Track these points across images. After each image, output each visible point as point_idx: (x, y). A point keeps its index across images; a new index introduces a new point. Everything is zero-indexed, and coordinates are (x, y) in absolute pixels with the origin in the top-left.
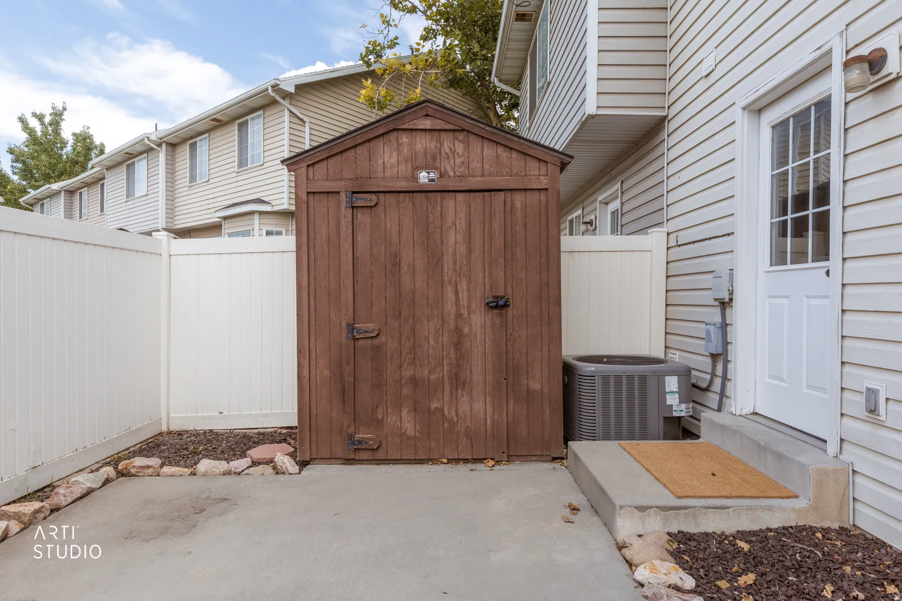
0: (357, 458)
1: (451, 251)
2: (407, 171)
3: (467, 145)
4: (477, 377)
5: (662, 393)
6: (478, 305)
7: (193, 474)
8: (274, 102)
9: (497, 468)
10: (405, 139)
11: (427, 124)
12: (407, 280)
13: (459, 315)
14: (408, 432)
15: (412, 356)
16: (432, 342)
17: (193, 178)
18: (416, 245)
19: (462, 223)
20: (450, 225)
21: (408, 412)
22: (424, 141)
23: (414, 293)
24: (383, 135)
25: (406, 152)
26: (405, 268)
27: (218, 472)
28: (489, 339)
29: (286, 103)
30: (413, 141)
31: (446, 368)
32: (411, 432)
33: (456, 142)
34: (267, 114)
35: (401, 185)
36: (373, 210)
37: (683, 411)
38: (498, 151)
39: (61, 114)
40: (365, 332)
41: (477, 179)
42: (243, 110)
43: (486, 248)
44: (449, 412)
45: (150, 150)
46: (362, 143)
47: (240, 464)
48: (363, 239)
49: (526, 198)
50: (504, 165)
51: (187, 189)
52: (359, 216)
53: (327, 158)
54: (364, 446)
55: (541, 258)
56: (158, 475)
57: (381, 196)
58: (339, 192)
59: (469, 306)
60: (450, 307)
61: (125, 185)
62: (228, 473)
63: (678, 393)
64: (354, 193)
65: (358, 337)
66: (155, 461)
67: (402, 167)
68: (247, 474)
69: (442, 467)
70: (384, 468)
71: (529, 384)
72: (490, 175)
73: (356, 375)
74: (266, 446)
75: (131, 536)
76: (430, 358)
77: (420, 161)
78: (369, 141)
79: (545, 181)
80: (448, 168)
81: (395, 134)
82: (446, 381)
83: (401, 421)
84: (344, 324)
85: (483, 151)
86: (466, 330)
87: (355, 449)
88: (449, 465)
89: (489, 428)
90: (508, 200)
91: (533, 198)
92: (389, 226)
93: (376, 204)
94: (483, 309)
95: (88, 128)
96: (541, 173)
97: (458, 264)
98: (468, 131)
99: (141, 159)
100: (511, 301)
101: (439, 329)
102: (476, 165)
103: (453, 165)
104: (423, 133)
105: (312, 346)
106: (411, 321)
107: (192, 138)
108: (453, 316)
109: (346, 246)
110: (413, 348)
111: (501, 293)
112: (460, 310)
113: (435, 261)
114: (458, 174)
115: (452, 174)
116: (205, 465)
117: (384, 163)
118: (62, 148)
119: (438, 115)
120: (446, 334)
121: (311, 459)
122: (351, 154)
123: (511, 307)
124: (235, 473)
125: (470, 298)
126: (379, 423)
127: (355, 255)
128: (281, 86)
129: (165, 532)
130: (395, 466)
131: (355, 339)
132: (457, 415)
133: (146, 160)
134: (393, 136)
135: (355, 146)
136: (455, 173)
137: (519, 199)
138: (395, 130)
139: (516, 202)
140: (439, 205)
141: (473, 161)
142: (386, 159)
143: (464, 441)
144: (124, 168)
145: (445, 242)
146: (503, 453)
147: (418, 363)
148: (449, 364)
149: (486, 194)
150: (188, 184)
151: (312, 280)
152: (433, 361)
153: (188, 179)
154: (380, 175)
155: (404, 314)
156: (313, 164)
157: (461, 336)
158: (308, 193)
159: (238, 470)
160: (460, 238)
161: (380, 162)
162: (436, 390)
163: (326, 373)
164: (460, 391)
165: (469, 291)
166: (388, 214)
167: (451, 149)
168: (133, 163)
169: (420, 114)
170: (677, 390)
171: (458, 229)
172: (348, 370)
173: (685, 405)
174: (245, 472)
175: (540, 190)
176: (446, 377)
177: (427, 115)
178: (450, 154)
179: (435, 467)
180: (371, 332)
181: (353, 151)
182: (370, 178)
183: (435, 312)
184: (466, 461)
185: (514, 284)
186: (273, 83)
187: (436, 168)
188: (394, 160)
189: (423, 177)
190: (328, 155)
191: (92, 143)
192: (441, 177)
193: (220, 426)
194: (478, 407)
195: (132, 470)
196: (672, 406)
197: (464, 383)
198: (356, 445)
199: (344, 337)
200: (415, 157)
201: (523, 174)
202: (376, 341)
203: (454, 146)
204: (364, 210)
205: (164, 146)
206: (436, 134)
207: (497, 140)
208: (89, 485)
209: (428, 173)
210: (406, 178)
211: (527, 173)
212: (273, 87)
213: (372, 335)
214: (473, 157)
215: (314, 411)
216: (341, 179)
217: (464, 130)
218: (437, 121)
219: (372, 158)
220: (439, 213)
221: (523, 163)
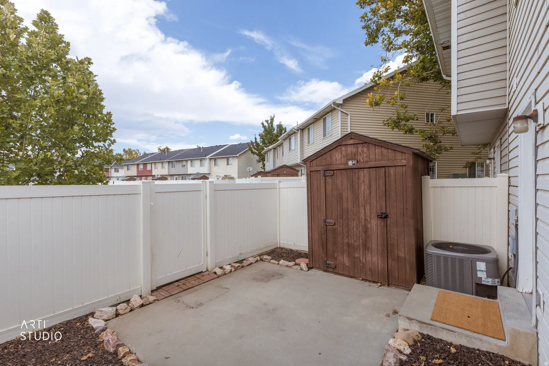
0: (328, 270)
1: (362, 193)
2: (344, 161)
3: (368, 149)
4: (374, 246)
5: (474, 270)
6: (374, 216)
7: (278, 264)
8: (334, 109)
9: (382, 287)
10: (343, 148)
11: (351, 142)
12: (345, 204)
13: (366, 220)
14: (346, 264)
15: (347, 234)
16: (355, 230)
17: (309, 143)
18: (348, 190)
19: (367, 181)
20: (362, 182)
21: (346, 256)
22: (351, 149)
23: (348, 209)
24: (335, 148)
25: (344, 154)
26: (344, 199)
27: (285, 265)
28: (379, 231)
29: (339, 108)
30: (347, 149)
31: (361, 241)
32: (347, 264)
33: (364, 148)
34: (333, 114)
35: (342, 167)
36: (332, 176)
37: (489, 282)
38: (382, 150)
39: (273, 119)
40: (330, 223)
41: (373, 162)
42: (324, 113)
43: (377, 192)
44: (362, 259)
45: (295, 133)
46: (328, 152)
47: (292, 264)
48: (329, 187)
49: (395, 169)
50: (385, 156)
51: (307, 146)
52: (328, 179)
53: (316, 158)
54: (330, 266)
55: (403, 196)
56: (270, 262)
57: (335, 171)
58: (320, 171)
59: (370, 216)
60: (362, 216)
61: (288, 146)
62: (287, 266)
63: (486, 271)
64: (325, 171)
65: (327, 225)
66: (269, 258)
67: (343, 160)
68: (292, 268)
69: (359, 281)
70: (337, 276)
71: (399, 253)
72: (379, 160)
73: (327, 239)
74: (304, 259)
75: (254, 279)
76: (354, 236)
77: (350, 157)
78: (330, 150)
79: (404, 162)
80: (361, 159)
81: (340, 147)
82: (361, 247)
83: (343, 259)
84: (322, 219)
85: (375, 151)
86: (369, 226)
87: (327, 267)
88: (362, 281)
89: (380, 270)
90: (387, 171)
91: (399, 170)
92: (338, 182)
93: (333, 174)
94: (376, 217)
95: (281, 122)
96: (403, 158)
97: (365, 198)
98: (369, 143)
99: (293, 136)
100: (389, 215)
101: (358, 225)
102: (372, 156)
103: (363, 157)
104: (350, 145)
105: (312, 226)
106: (347, 220)
107: (308, 126)
108: (363, 220)
109: (323, 190)
110: (348, 232)
111: (384, 212)
112: (366, 217)
113: (356, 197)
114: (365, 161)
115: (362, 161)
116: (282, 262)
117: (336, 158)
118: (273, 131)
119: (356, 138)
120: (361, 227)
121: (313, 267)
122: (324, 156)
123: (389, 218)
124: (289, 266)
125: (371, 213)
126: (336, 258)
127: (326, 193)
128: (336, 102)
129: (262, 280)
130: (342, 276)
131: (326, 226)
132: (366, 261)
133: (294, 136)
134: (339, 148)
135: (326, 153)
136: (363, 161)
137: (392, 170)
138: (339, 145)
139: (391, 171)
140: (357, 174)
141: (371, 155)
142: (337, 157)
143: (369, 272)
144: (288, 140)
145: (360, 189)
146: (386, 281)
147: (350, 237)
148: (362, 239)
149: (377, 169)
150: (307, 144)
151: (312, 202)
152: (355, 237)
153: (307, 143)
154: (335, 163)
155: (344, 217)
156: (312, 161)
157: (367, 228)
158: (311, 171)
159: (290, 266)
160: (366, 187)
161: (335, 158)
162: (357, 249)
163: (317, 236)
164: (367, 251)
165: (370, 210)
166: (338, 178)
167: (362, 151)
168: (291, 138)
169: (349, 138)
170: (485, 270)
171: (365, 184)
172: (324, 236)
173: (491, 279)
174: (292, 267)
175: (402, 166)
176: (361, 244)
177: (352, 138)
178: (361, 153)
179: (356, 280)
180: (332, 223)
181: (325, 155)
182: (331, 165)
183: (356, 218)
184: (370, 281)
185: (391, 207)
186: (333, 102)
187: (355, 159)
188: (340, 157)
189: (350, 163)
190: (316, 157)
191: (282, 128)
192: (357, 163)
193: (294, 248)
194: (375, 259)
195: (263, 259)
196: (481, 278)
197: (369, 248)
198: (327, 265)
199: (323, 225)
200: (348, 155)
201: (394, 159)
202: (334, 227)
203: (363, 149)
204: (329, 177)
205: (299, 130)
206: (356, 145)
207: (381, 145)
208: (252, 261)
209: (352, 161)
210: (344, 164)
211: (396, 158)
212: (333, 103)
213: (332, 224)
214: (371, 154)
215: (313, 249)
216: (321, 166)
217: (367, 143)
218: (356, 140)
219: (332, 157)
220: (357, 177)
221: (394, 154)
